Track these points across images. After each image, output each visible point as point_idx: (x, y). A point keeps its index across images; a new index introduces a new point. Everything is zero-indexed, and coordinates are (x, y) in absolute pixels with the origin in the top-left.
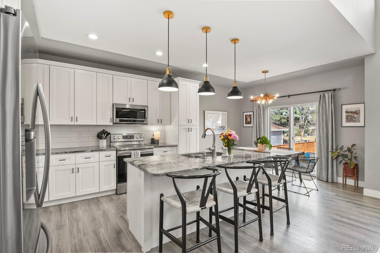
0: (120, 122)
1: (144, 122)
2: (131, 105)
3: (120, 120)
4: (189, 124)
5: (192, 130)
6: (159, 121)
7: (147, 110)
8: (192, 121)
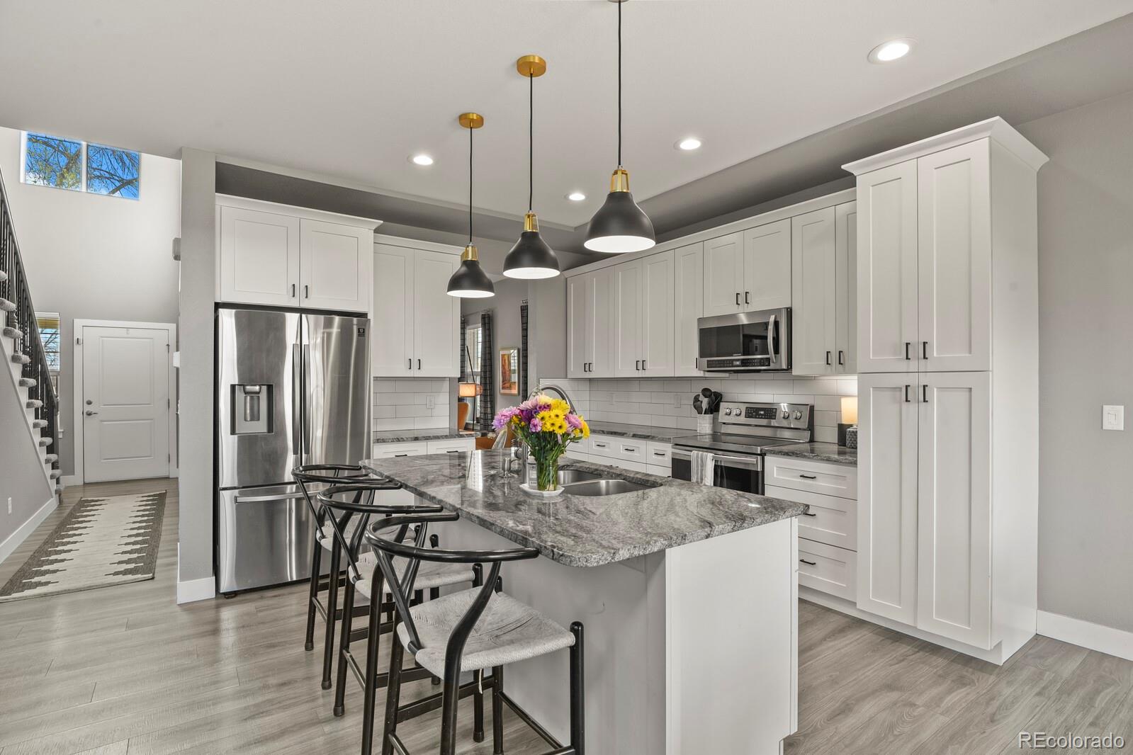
0: (708, 367)
1: (769, 365)
2: (749, 314)
3: (708, 361)
4: (913, 365)
5: (934, 395)
6: (834, 358)
7: (776, 324)
8: (934, 352)
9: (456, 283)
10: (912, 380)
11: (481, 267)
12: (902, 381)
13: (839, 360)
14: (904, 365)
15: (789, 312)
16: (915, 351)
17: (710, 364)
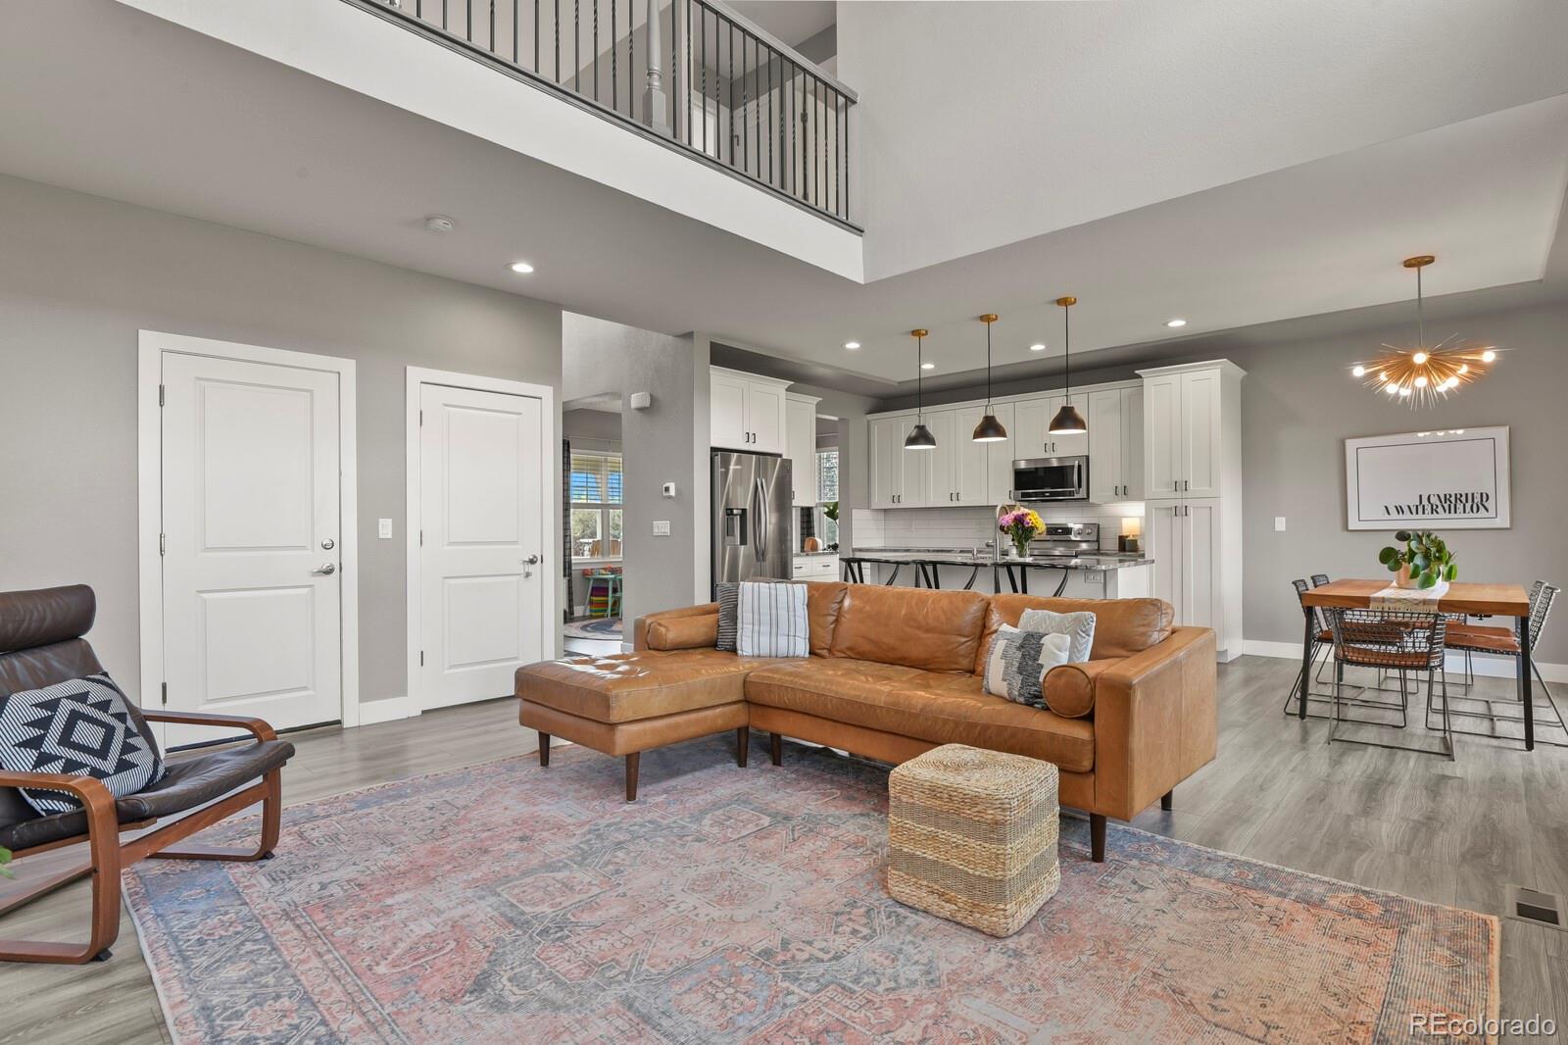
0: (1020, 497)
1: (1072, 496)
2: (1058, 459)
3: (1020, 493)
4: (1179, 494)
5: (1191, 511)
6: (1120, 491)
7: (1079, 466)
8: (1191, 487)
9: (911, 441)
10: (1178, 503)
11: (928, 428)
12: (1173, 504)
13: (1124, 493)
14: (1173, 495)
15: (1088, 458)
16: (1180, 486)
17: (1023, 495)
